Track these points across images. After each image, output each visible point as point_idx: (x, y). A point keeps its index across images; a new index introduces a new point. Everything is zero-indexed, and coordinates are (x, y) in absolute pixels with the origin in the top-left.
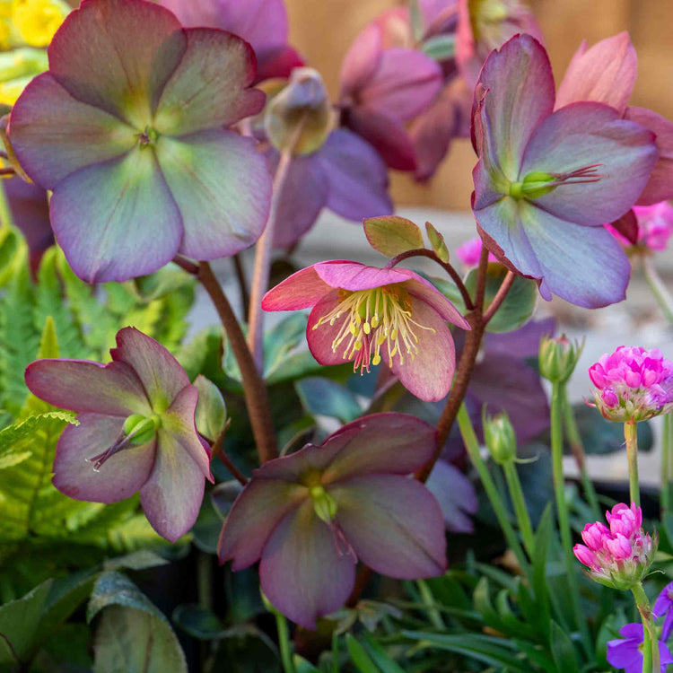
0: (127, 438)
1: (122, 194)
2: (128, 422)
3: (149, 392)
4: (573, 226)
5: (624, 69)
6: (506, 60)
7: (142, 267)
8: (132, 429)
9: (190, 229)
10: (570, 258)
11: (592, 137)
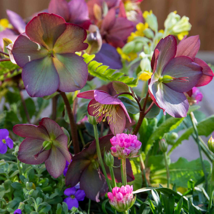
0: (44, 149)
1: (43, 70)
2: (44, 143)
3: (49, 134)
4: (174, 91)
5: (196, 46)
6: (165, 42)
7: (47, 93)
8: (45, 146)
9: (62, 81)
10: (172, 101)
11: (184, 66)
